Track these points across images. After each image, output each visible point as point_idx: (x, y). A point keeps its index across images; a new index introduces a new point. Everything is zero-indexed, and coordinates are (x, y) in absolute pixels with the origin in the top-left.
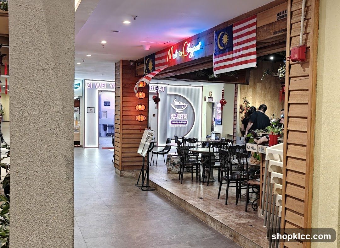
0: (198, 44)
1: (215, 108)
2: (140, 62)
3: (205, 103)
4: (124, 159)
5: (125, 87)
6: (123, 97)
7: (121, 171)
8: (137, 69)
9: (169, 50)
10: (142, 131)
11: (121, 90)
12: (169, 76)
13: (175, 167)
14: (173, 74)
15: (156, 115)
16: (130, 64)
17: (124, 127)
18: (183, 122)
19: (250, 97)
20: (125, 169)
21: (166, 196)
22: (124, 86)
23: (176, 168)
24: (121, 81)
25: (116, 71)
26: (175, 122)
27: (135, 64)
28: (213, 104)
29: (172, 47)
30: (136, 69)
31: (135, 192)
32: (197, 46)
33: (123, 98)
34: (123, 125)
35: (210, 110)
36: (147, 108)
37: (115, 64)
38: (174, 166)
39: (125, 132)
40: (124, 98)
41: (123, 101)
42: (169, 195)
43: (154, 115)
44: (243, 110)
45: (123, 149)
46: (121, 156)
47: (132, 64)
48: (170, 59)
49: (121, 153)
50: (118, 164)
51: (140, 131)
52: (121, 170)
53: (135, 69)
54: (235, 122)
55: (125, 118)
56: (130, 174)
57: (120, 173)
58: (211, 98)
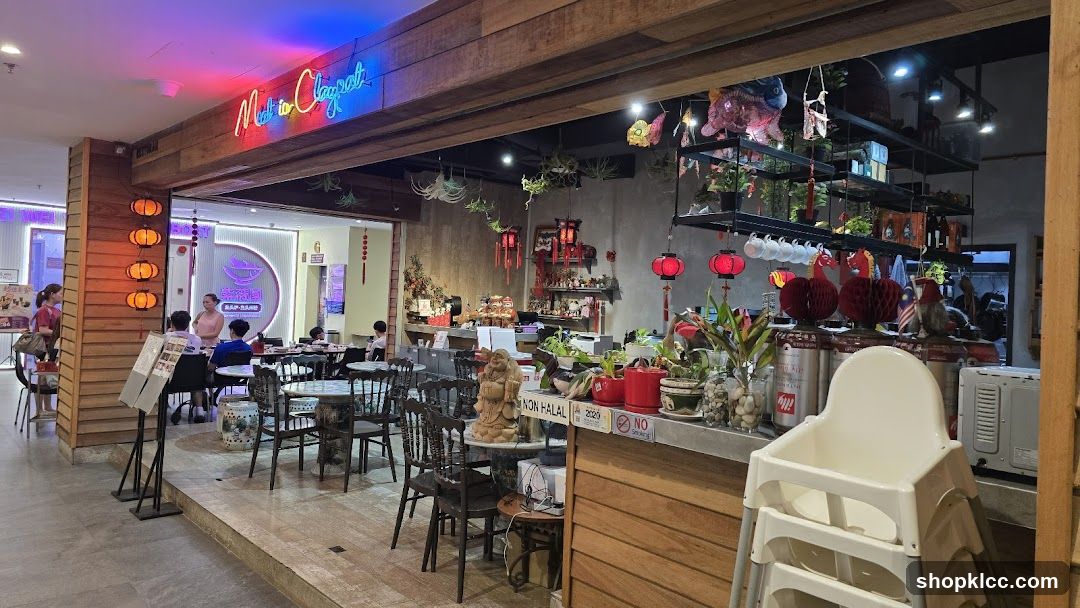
0: (352, 72)
1: (328, 276)
2: (145, 147)
3: (304, 268)
4: (86, 416)
5: (97, 212)
6: (88, 239)
7: (73, 449)
8: (138, 164)
9: (245, 102)
10: (144, 334)
11: (83, 221)
12: (233, 188)
13: (243, 434)
14: (245, 183)
15: (186, 291)
16: (114, 151)
17: (89, 324)
18: (251, 308)
19: (427, 255)
20: (87, 442)
21: (220, 539)
22: (91, 210)
23: (248, 434)
24: (83, 196)
25: (70, 169)
26: (231, 307)
27: (131, 155)
28: (323, 268)
29: (255, 92)
30: (134, 166)
31: (114, 531)
32: (351, 77)
33: (87, 243)
34: (84, 318)
35: (316, 282)
36: (162, 272)
37: (68, 149)
38: (241, 431)
39: (90, 337)
40: (91, 243)
41: (89, 250)
42: (227, 537)
43: (180, 291)
44: (411, 282)
45: (84, 387)
46: (76, 405)
47: (119, 151)
48: (245, 126)
49: (77, 397)
50: (66, 428)
51: (139, 334)
52: (73, 445)
53: (131, 164)
54: (393, 311)
55: (93, 299)
56: (104, 455)
57: (70, 454)
58: (317, 257)
